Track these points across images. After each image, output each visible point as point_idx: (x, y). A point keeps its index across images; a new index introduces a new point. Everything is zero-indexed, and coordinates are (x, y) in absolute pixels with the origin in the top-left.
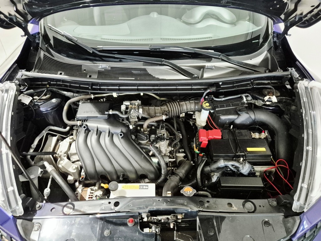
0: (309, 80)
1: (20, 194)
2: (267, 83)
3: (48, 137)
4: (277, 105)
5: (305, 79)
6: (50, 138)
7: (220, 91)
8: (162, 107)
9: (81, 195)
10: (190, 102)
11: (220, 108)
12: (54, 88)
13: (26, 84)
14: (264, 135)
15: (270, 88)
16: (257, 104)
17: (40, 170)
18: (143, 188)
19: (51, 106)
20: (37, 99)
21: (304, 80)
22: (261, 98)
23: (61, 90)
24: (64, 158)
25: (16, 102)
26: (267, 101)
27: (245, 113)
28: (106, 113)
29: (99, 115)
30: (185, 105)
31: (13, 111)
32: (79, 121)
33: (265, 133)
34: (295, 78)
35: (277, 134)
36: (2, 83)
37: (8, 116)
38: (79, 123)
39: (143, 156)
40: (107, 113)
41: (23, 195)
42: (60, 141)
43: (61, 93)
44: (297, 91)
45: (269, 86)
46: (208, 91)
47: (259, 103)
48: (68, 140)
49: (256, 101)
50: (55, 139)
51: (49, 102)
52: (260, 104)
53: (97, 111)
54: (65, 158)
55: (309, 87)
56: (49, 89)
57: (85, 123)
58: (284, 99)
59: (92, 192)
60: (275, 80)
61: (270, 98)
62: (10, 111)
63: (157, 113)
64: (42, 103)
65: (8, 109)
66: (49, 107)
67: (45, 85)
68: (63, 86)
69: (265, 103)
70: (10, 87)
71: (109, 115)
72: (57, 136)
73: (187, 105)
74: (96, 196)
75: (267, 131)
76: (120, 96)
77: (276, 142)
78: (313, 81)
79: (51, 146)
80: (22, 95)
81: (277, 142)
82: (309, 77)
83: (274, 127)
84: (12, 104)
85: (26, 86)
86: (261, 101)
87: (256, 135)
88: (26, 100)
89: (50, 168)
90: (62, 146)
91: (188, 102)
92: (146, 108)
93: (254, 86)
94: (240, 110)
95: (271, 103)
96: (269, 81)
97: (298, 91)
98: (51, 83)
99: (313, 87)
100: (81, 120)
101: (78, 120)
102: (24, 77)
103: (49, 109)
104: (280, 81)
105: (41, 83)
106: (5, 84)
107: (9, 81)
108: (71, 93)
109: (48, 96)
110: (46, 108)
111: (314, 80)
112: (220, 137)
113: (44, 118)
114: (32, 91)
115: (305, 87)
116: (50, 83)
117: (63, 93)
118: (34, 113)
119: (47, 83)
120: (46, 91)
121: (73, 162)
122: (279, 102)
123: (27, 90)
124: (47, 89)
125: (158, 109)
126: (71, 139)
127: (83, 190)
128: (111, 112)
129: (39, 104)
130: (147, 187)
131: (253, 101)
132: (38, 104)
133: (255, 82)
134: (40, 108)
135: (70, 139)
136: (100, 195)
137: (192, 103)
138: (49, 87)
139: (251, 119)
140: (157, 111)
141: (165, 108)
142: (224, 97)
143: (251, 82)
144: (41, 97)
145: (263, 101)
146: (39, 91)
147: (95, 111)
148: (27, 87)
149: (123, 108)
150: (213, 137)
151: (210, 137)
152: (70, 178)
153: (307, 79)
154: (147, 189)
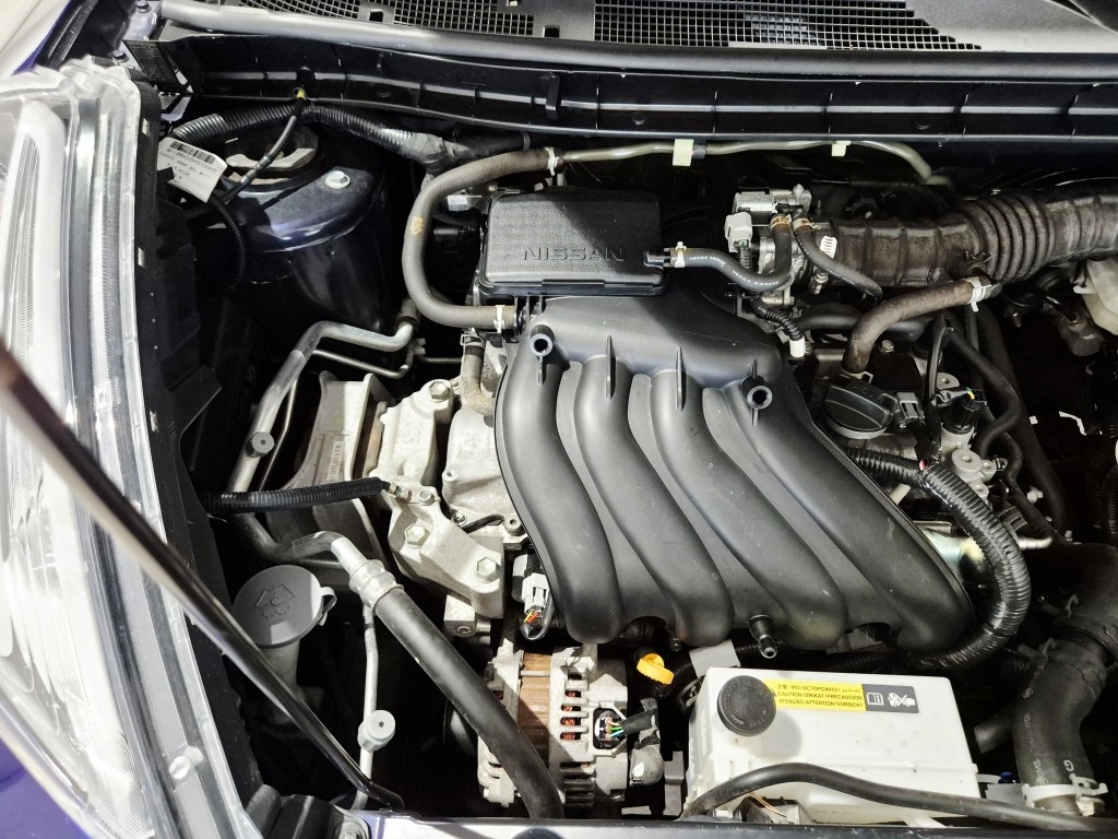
1: (245, 796)
3: (321, 381)
6: (329, 389)
8: (946, 231)
9: (522, 705)
10: (1100, 205)
12: (338, 106)
13: (182, 80)
17: (318, 592)
18: (887, 708)
19: (323, 210)
20: (251, 172)
23: (375, 122)
24: (425, 508)
25: (151, 186)
28: (652, 260)
29: (611, 277)
30: (1073, 218)
31: (138, 243)
32: (500, 308)
36: (57, 68)
37: (117, 275)
38: (501, 316)
39: (892, 527)
40: (661, 259)
41: (264, 792)
42: (381, 406)
43: (374, 135)
48: (424, 403)
50: (355, 394)
51: (310, 187)
53: (595, 246)
54: (435, 510)
56: (306, 111)
57: (537, 320)
59: (574, 685)
62: (122, 245)
63: (919, 265)
64: (274, 193)
65: (111, 229)
66: (314, 216)
67: (286, 88)
68: (384, 95)
70: (103, 88)
71: (670, 274)
72: (368, 377)
73: (1084, 221)
74: (599, 711)
76: (708, 157)
79: (341, 437)
80: (169, 141)
84: (128, 197)
85: (184, 93)
88: (200, 176)
89: (375, 582)
90: (395, 433)
91: (1090, 201)
92: (855, 231)
98: (319, 76)
100: (508, 301)
101: (490, 302)
102: (170, 35)
103: (313, 231)
105: (260, 76)
106: (70, 76)
107: (89, 58)
108: (433, 137)
109: (301, 154)
110: (300, 221)
113: (292, 279)
114: (215, 120)
116: (311, 74)
117: (385, 140)
118: (242, 248)
119: (292, 76)
120: (296, 126)
121: (468, 529)
123: (189, 115)
124: (298, 113)
125: (925, 239)
126: (444, 397)
127: (523, 673)
128: (680, 258)
129: (262, 197)
130: (910, 702)
132: (254, 200)
134: (266, 221)
135: (434, 397)
136: (617, 704)
138: (307, 103)
140: (914, 249)
141: (961, 236)
144: (273, 158)
146: (253, 121)
147: (589, 250)
148: (186, 100)
149: (738, 229)
152: (458, 611)
154: (913, 710)
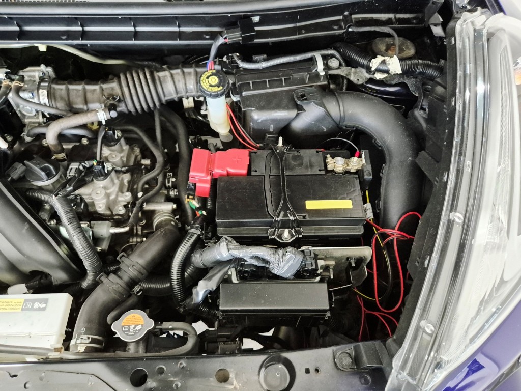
0: (489, 13)
2: (384, 19)
4: (402, 80)
5: (479, 8)
7: (256, 41)
8: (105, 86)
10: (183, 73)
11: (254, 90)
14: (356, 163)
15: (388, 35)
16: (353, 78)
18: (32, 309)
21: (476, 10)
22: (363, 61)
26: (378, 70)
27: (316, 104)
30: (170, 79)
33: (360, 157)
34: (457, 5)
35: (390, 161)
44: (451, 43)
45: (386, 29)
46: (221, 41)
47: (358, 76)
49: (353, 69)
52: (361, 77)
55: (485, 32)
58: (421, 64)
60: (405, 13)
61: (383, 62)
69: (372, 76)
73: (176, 80)
75: (367, 151)
77: (384, 182)
78: (502, 14)
81: (387, 184)
82: (492, 5)
83: (384, 142)
86: (364, 71)
87: (337, 164)
91: (179, 71)
92: (61, 87)
93: (349, 27)
94: (303, 97)
95: (386, 75)
96: (391, 16)
97: (453, 43)
99: (498, 30)
104: (420, 15)
111: (505, 13)
112: (245, 171)
115: (475, 30)
122: (406, 73)
125: (94, 90)
130: (44, 305)
131: (343, 71)
133: (353, 16)
137: (190, 74)
139: (330, 119)
140: (89, 95)
142: (265, 60)
143: (345, 16)
145: (368, 69)
150: (225, 172)
151: (217, 171)
153: (485, 10)
154: (44, 309)
